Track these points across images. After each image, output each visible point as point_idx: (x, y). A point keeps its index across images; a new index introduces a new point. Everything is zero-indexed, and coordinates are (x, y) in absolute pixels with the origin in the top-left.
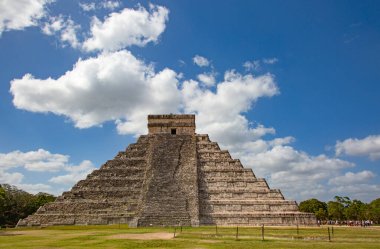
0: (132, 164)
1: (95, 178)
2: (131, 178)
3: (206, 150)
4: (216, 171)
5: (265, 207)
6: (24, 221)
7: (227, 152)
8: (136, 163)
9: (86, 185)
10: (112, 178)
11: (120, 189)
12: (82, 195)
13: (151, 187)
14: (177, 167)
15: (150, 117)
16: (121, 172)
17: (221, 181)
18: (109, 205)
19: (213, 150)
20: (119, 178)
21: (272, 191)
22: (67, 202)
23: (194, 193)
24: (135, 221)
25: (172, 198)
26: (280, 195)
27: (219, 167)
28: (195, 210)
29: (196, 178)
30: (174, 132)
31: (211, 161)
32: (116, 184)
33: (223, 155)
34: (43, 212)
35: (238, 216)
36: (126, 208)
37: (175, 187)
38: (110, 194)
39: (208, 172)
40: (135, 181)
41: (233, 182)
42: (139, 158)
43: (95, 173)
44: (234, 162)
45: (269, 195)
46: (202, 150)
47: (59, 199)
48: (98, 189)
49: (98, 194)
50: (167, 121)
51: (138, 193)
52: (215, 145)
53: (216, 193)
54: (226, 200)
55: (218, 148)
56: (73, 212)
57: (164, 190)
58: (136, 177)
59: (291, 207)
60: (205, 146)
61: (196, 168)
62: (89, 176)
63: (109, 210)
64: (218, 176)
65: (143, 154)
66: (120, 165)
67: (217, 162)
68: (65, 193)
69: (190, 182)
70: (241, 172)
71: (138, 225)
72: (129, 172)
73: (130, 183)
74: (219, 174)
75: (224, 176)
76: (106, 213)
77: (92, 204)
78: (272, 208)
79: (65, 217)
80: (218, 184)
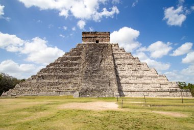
0: (73, 59)
1: (51, 67)
2: (73, 67)
3: (117, 52)
4: (124, 64)
5: (158, 85)
6: (6, 93)
7: (130, 53)
8: (76, 59)
9: (46, 71)
10: (61, 67)
11: (67, 74)
12: (43, 77)
13: (86, 73)
14: (101, 61)
15: (84, 33)
16: (67, 64)
17: (128, 70)
18: (60, 83)
19: (121, 52)
20: (64, 68)
21: (160, 76)
22: (34, 81)
23: (113, 76)
24: (77, 94)
25: (100, 79)
26: (165, 78)
27: (126, 61)
28: (116, 87)
29: (113, 67)
30: (97, 42)
31: (121, 58)
32: (64, 71)
33: (127, 55)
34: (18, 88)
35: (142, 91)
36: (70, 85)
37: (101, 72)
38: (60, 77)
39: (120, 64)
40: (76, 70)
41: (135, 70)
42: (77, 56)
43: (51, 65)
44: (135, 59)
45: (159, 78)
46: (115, 52)
47: (29, 80)
48: (53, 74)
49: (52, 77)
50: (93, 36)
51: (78, 76)
52: (123, 49)
53: (126, 77)
54: (133, 81)
55: (124, 51)
56: (37, 87)
57: (94, 74)
58: (76, 67)
59: (174, 86)
60: (117, 50)
61: (112, 62)
62: (47, 66)
63: (60, 86)
64: (126, 67)
65: (80, 54)
66: (66, 60)
67: (124, 59)
68: (32, 76)
69: (110, 70)
70: (140, 64)
71: (79, 96)
72: (71, 64)
73: (72, 70)
74: (126, 66)
75: (129, 66)
76: (58, 88)
77: (49, 82)
78: (162, 86)
79: (32, 91)
80: (127, 72)
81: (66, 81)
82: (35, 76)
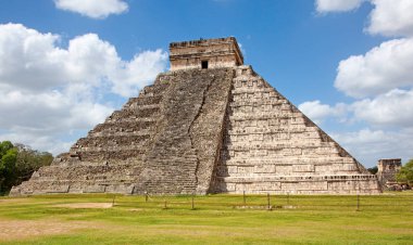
0: (143, 113)
1: (98, 134)
2: (139, 133)
3: (245, 89)
4: (251, 120)
5: (309, 168)
6: (17, 189)
9: (86, 144)
10: (117, 134)
11: (125, 148)
12: (80, 156)
13: (157, 145)
14: (198, 116)
15: (173, 46)
16: (128, 126)
17: (256, 133)
18: (110, 169)
19: (253, 89)
20: (122, 134)
21: (324, 145)
22: (64, 165)
23: (211, 151)
25: (181, 159)
26: (334, 151)
27: (259, 113)
29: (219, 130)
30: (205, 65)
31: (247, 104)
32: (121, 141)
33: (267, 95)
34: (37, 178)
35: (268, 181)
36: (128, 172)
37: (188, 143)
38: (112, 155)
39: (240, 121)
40: (144, 137)
41: (272, 133)
42: (153, 106)
43: (98, 128)
44: (279, 105)
46: (238, 90)
48: (99, 149)
49: (98, 154)
50: (195, 51)
52: (259, 81)
53: (245, 151)
54: (257, 159)
56: (69, 177)
57: (173, 148)
58: (145, 132)
60: (245, 83)
62: (90, 133)
63: (109, 174)
64: (254, 126)
65: (157, 100)
66: (128, 116)
67: (255, 105)
68: (61, 155)
69: (210, 137)
71: (132, 193)
72: (137, 126)
74: (255, 123)
75: (261, 124)
76: (105, 178)
77: (90, 167)
78: (317, 169)
79: (60, 184)
80: (251, 138)
81: (122, 163)
82: (66, 154)
